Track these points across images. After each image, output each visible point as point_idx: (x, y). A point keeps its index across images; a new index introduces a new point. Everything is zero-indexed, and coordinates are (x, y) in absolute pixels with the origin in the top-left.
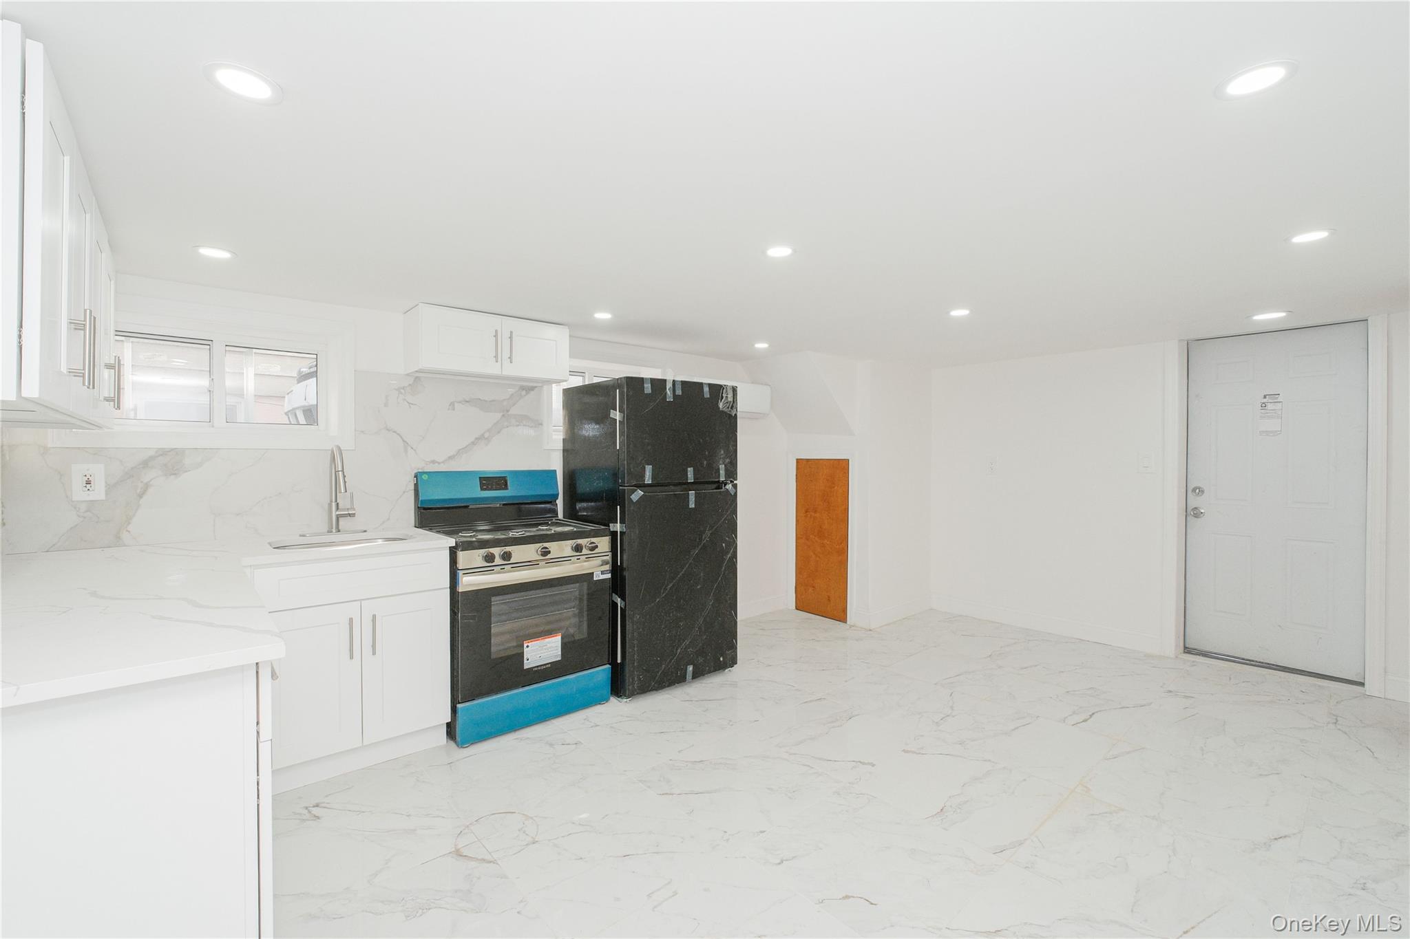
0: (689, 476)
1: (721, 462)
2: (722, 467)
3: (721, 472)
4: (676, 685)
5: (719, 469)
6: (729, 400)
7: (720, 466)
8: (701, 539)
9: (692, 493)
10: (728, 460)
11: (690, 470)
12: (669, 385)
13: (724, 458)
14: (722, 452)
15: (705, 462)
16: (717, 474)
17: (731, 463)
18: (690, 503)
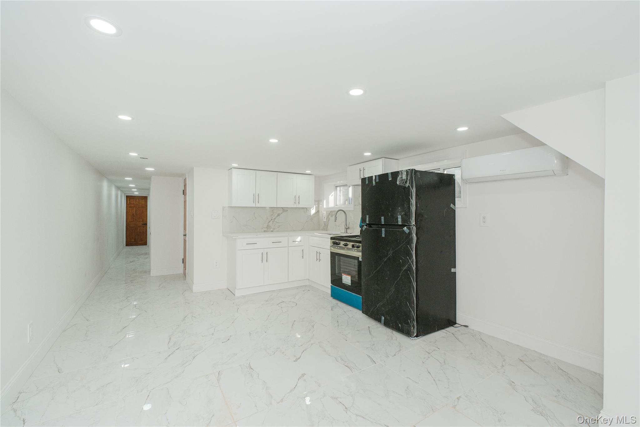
0: (382, 221)
1: (399, 214)
2: (399, 217)
3: (399, 219)
4: (377, 321)
5: (397, 218)
6: (403, 178)
7: (398, 216)
8: (387, 254)
9: (383, 229)
10: (403, 213)
11: (383, 218)
12: (374, 178)
13: (401, 212)
14: (400, 208)
15: (390, 214)
16: (397, 221)
17: (405, 215)
18: (383, 234)
